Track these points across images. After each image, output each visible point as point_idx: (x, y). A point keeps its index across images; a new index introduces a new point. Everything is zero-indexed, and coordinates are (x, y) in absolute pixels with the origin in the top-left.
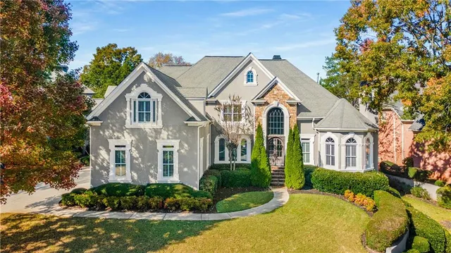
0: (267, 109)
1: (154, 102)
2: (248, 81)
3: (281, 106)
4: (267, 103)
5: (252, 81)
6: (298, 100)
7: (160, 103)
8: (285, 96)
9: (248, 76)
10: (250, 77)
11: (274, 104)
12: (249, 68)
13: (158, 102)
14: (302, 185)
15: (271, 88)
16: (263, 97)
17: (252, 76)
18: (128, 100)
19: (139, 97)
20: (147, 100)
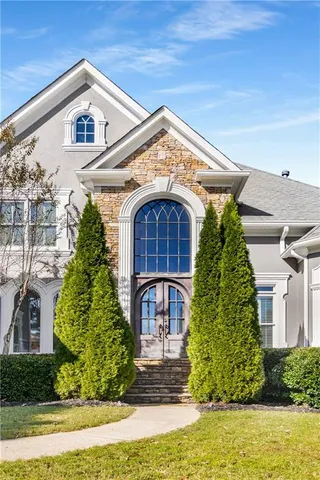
2: (79, 139)
3: (179, 191)
4: (131, 185)
5: (91, 139)
8: (191, 163)
9: (79, 128)
10: (84, 130)
12: (80, 105)
17: (91, 128)
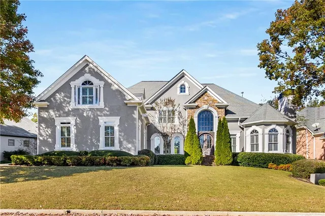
0: (198, 111)
1: (97, 89)
2: (181, 92)
3: (210, 109)
4: (197, 107)
5: (184, 92)
6: (225, 103)
7: (102, 89)
8: (214, 101)
9: (181, 88)
10: (183, 89)
11: (205, 107)
12: (182, 82)
13: (100, 87)
14: (230, 161)
15: (202, 95)
16: (194, 102)
17: (184, 88)
18: (72, 86)
19: (83, 84)
20: (91, 86)
